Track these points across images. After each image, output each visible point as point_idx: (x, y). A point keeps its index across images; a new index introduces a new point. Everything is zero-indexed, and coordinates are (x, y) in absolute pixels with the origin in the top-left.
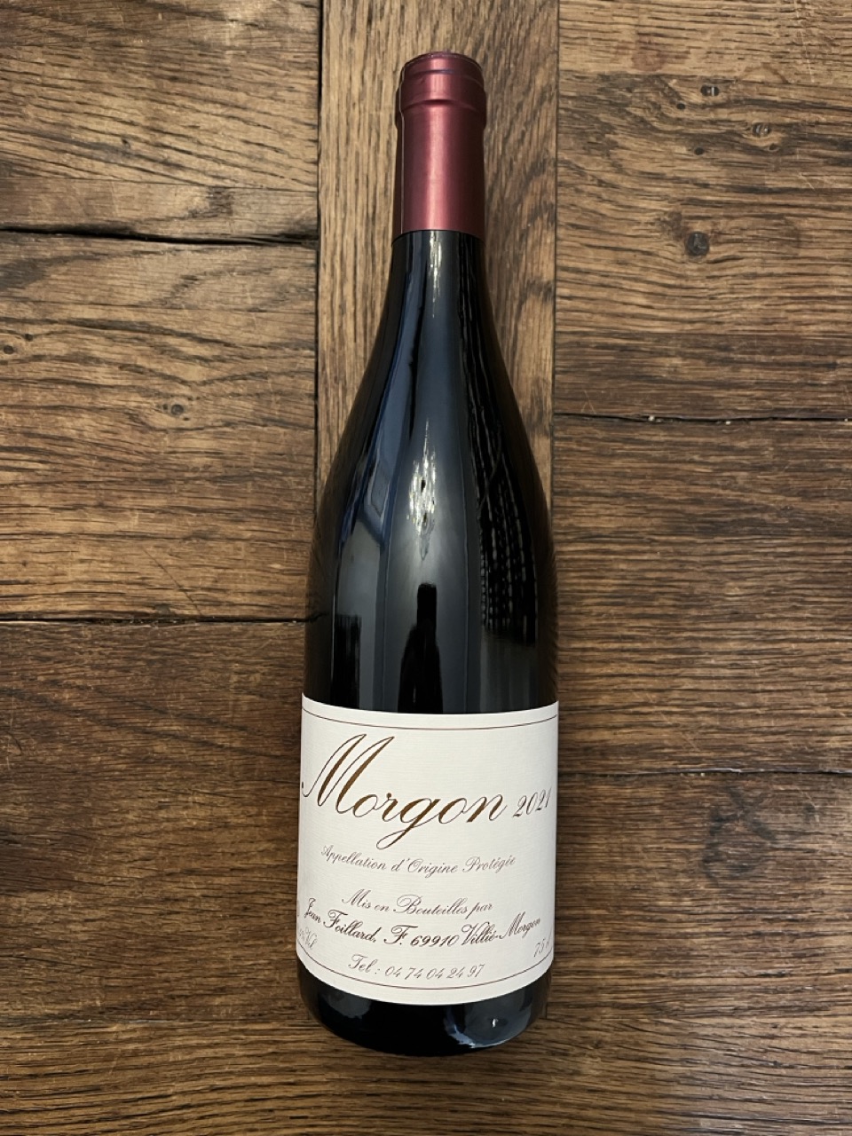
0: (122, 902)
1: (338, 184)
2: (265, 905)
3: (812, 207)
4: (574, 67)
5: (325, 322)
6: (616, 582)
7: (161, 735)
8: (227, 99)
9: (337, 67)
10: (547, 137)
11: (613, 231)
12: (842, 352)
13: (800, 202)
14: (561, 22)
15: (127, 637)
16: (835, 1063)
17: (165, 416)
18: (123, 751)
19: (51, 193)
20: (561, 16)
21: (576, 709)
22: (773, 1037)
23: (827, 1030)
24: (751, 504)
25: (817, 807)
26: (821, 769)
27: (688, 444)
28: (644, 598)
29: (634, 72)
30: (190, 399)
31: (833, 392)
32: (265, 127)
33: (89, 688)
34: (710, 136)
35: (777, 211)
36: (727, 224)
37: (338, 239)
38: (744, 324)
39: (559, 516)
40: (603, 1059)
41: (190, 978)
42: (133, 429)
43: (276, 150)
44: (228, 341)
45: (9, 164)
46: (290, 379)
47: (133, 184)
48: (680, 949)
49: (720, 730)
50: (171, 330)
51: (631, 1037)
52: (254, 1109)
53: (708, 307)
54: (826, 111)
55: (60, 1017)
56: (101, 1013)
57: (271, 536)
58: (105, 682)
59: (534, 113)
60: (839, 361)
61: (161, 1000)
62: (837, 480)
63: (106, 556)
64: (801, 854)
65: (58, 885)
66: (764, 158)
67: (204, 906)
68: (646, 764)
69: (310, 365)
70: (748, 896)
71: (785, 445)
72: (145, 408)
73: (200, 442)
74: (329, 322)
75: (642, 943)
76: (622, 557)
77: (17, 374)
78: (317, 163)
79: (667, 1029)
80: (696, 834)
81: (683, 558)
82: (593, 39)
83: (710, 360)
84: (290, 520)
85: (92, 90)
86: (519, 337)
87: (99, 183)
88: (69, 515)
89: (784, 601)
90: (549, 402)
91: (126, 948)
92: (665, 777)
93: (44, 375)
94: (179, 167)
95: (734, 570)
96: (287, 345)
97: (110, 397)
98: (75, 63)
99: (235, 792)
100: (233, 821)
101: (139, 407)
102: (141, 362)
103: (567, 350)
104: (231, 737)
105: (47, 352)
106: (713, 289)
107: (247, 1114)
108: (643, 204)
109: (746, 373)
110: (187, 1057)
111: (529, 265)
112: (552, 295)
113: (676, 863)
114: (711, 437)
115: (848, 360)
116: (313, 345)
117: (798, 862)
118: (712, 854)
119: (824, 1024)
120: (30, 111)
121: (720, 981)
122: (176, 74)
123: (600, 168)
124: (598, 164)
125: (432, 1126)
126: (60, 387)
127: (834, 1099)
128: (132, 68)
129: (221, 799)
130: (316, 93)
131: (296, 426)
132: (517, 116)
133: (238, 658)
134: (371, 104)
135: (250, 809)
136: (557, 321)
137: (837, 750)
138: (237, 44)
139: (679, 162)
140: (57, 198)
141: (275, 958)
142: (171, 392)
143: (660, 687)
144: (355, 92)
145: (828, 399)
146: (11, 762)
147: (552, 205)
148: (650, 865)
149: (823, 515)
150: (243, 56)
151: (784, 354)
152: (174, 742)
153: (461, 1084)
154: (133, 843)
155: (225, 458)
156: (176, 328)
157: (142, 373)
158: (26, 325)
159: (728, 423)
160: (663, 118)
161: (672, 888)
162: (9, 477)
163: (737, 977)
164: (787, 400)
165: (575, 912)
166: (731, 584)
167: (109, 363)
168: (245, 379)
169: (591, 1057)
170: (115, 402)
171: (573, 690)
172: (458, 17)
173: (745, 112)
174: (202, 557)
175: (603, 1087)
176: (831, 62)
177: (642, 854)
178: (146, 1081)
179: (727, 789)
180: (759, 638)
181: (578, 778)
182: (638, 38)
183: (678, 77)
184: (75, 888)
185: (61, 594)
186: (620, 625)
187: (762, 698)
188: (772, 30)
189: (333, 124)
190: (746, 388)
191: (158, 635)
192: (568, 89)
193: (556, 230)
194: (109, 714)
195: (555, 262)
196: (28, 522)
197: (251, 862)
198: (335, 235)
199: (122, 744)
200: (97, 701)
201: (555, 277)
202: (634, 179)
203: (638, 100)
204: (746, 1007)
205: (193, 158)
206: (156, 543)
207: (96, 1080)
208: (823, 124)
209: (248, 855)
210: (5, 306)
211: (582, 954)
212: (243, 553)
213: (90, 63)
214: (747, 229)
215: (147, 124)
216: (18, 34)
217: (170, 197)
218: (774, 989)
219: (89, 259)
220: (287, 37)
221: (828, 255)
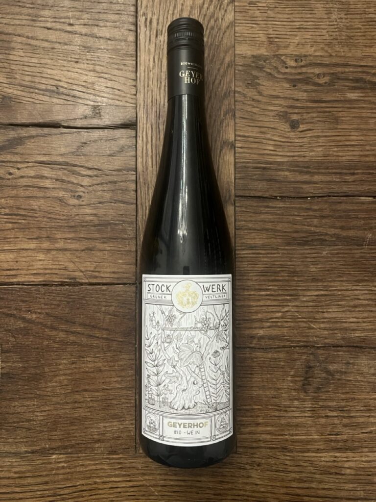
0: (58, 403)
1: (144, 103)
2: (117, 404)
3: (343, 107)
4: (241, 53)
5: (139, 160)
7: (72, 333)
8: (98, 69)
9: (143, 54)
10: (230, 82)
11: (260, 119)
12: (357, 168)
13: (337, 106)
14: (237, 35)
15: (59, 292)
16: (362, 473)
17: (75, 200)
18: (58, 339)
19: (27, 110)
20: (236, 31)
21: (247, 320)
22: (335, 461)
23: (358, 459)
24: (320, 232)
25: (351, 361)
26: (352, 345)
27: (292, 208)
28: (275, 273)
29: (266, 54)
30: (84, 193)
31: (353, 185)
32: (115, 81)
33: (43, 313)
34: (299, 79)
35: (328, 110)
36: (307, 116)
37: (145, 126)
38: (315, 157)
39: (238, 239)
40: (262, 471)
41: (86, 435)
42: (61, 206)
43: (119, 90)
44: (100, 169)
45: (11, 98)
46: (126, 184)
47: (61, 105)
48: (293, 423)
49: (308, 328)
50: (76, 165)
51: (273, 461)
52: (112, 492)
53: (300, 150)
54: (349, 67)
55: (33, 452)
56: (48, 450)
57: (118, 249)
58: (50, 311)
59: (225, 73)
60: (356, 171)
61: (73, 445)
62: (356, 222)
63: (50, 258)
64: (344, 382)
65: (30, 396)
66: (322, 88)
67: (91, 404)
68: (277, 343)
69: (134, 178)
70: (323, 400)
71: (334, 208)
72: (66, 197)
73: (88, 211)
74: (141, 160)
76: (265, 256)
77: (14, 184)
78: (136, 95)
79: (288, 458)
80: (299, 373)
81: (291, 256)
82: (249, 41)
83: (301, 172)
84: (126, 242)
85: (45, 68)
86: (220, 165)
87: (47, 105)
88: (35, 241)
89: (335, 273)
90: (233, 191)
91: (59, 423)
92: (286, 349)
93: (25, 184)
94: (80, 98)
95: (313, 260)
96: (124, 170)
97: (51, 192)
98: (38, 56)
99: (103, 356)
100: (103, 368)
101: (64, 196)
102: (64, 178)
103: (240, 169)
104: (102, 333)
105: (26, 175)
106: (301, 143)
107: (110, 494)
108: (272, 108)
110: (85, 469)
111: (224, 134)
112: (234, 147)
113: (290, 386)
114: (302, 204)
115: (359, 171)
116: (135, 170)
117: (344, 385)
118: (306, 382)
119: (357, 456)
120: (18, 76)
121: (311, 437)
122: (80, 61)
123: (253, 94)
124: (252, 93)
125: (188, 500)
126: (31, 189)
127: (362, 489)
128: (59, 58)
129: (98, 359)
130: (135, 66)
131: (128, 203)
132: (218, 74)
133: (104, 300)
134: (158, 70)
135: (110, 363)
136: (236, 157)
137: (360, 337)
138: (102, 47)
139: (286, 90)
140: (30, 112)
141: (122, 427)
142: (77, 190)
145: (351, 188)
146: (11, 344)
147: (233, 109)
148: (280, 387)
149: (351, 236)
151: (332, 169)
152: (79, 335)
153: (200, 481)
154: (61, 378)
155: (99, 217)
156: (78, 164)
157: (64, 182)
158: (18, 164)
159: (309, 198)
160: (279, 72)
161: (290, 397)
162: (10, 225)
163: (319, 435)
164: (335, 188)
165: (247, 407)
166: (312, 266)
167: (51, 178)
168: (107, 184)
169: (256, 470)
170: (53, 194)
171: (246, 312)
173: (314, 68)
174: (90, 258)
175: (261, 483)
176: (351, 46)
177: (276, 382)
178: (67, 479)
179: (312, 354)
180: (324, 289)
181: (248, 349)
182: (268, 39)
183: (285, 55)
184: (38, 397)
185: (32, 274)
186: (265, 284)
187: (326, 315)
188: (325, 33)
189: (142, 79)
190: (317, 184)
191: (72, 291)
192: (239, 61)
193: (235, 120)
194: (51, 324)
195: (235, 133)
196: (18, 245)
197: (111, 386)
198: (143, 124)
199: (57, 337)
200: (46, 318)
201: (235, 139)
202: (267, 98)
203: (268, 66)
204: (322, 448)
205: (85, 94)
206: (70, 252)
207: (46, 479)
208: (347, 72)
209: (109, 383)
210: (9, 156)
211: (251, 425)
212: (107, 256)
213: (42, 56)
214: (315, 118)
215: (66, 81)
216: (13, 45)
217: (76, 110)
218: (334, 441)
219: (43, 136)
220: (123, 43)
221: (350, 128)
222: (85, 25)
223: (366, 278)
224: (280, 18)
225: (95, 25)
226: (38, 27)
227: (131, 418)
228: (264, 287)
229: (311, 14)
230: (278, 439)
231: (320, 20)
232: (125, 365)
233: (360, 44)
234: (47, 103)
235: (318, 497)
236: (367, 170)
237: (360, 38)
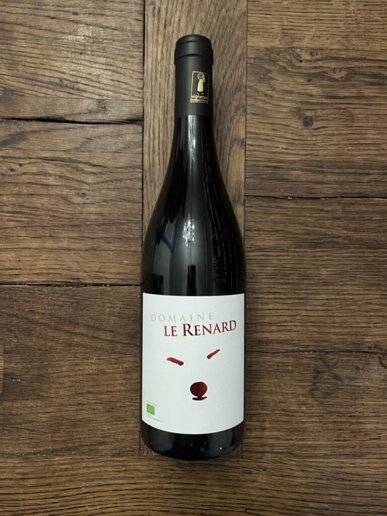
0: (61, 405)
1: (152, 97)
2: (121, 407)
3: (359, 104)
4: (253, 45)
5: (146, 157)
6: (273, 268)
7: (77, 334)
8: (104, 61)
9: (151, 47)
10: (242, 75)
11: (272, 116)
12: (372, 168)
13: (353, 102)
14: (249, 25)
15: (62, 292)
16: (370, 479)
17: (78, 198)
18: (61, 341)
19: (30, 103)
20: (248, 22)
21: (255, 324)
22: (342, 467)
23: (366, 465)
24: (332, 235)
25: (361, 367)
26: (363, 350)
27: (304, 209)
28: (285, 275)
29: (280, 46)
30: (89, 190)
31: (368, 185)
33: (46, 314)
34: (314, 74)
35: (343, 106)
36: (321, 112)
37: (152, 121)
38: (330, 156)
39: (247, 240)
40: (267, 475)
41: (89, 437)
42: (65, 204)
43: (125, 83)
44: (105, 166)
45: (13, 90)
46: (131, 181)
47: (65, 99)
48: (300, 428)
49: (318, 333)
50: (81, 161)
51: (279, 466)
52: (117, 494)
53: (313, 149)
54: (366, 61)
55: (35, 454)
56: (52, 452)
57: (124, 249)
58: (53, 311)
59: (236, 67)
60: (371, 172)
61: (77, 447)
62: (369, 224)
63: (53, 257)
65: (33, 397)
66: (337, 83)
67: (95, 407)
68: (285, 347)
69: (140, 175)
70: (331, 406)
71: (346, 209)
72: (70, 195)
73: (92, 209)
74: (148, 157)
75: (284, 426)
76: (275, 258)
77: (16, 180)
78: (143, 88)
79: (295, 463)
80: (307, 378)
81: (302, 258)
82: (263, 32)
83: (314, 172)
84: (131, 242)
85: (47, 58)
86: (230, 162)
87: (50, 99)
88: (38, 240)
89: (347, 277)
90: (243, 191)
91: (62, 424)
92: (295, 354)
93: (27, 181)
94: (85, 91)
95: (324, 263)
96: (130, 167)
97: (55, 190)
98: (39, 46)
99: (108, 359)
100: (107, 371)
101: (67, 194)
102: (68, 175)
103: (251, 168)
104: (107, 335)
105: (28, 171)
106: (315, 141)
107: (113, 496)
108: (285, 104)
109: (330, 178)
110: (88, 471)
111: (234, 131)
112: (244, 144)
113: (299, 391)
114: (314, 205)
115: (373, 171)
116: (141, 167)
117: (353, 391)
118: (314, 387)
119: (364, 462)
120: (20, 68)
121: (318, 442)
122: (83, 52)
123: (265, 89)
124: (264, 87)
125: (193, 503)
126: (34, 186)
127: (369, 495)
128: (63, 49)
129: (102, 361)
130: (142, 59)
131: (134, 202)
132: (229, 67)
133: (109, 301)
134: (166, 63)
135: (115, 366)
136: (247, 156)
137: (371, 342)
138: (109, 37)
139: (300, 85)
140: (33, 105)
141: (125, 429)
142: (81, 188)
143: (291, 314)
144: (159, 57)
145: (366, 189)
146: (14, 345)
147: (244, 105)
148: (288, 392)
149: (364, 239)
150: (111, 43)
151: (346, 169)
152: (82, 337)
153: (205, 485)
154: (65, 380)
155: (104, 216)
156: (83, 160)
157: (68, 179)
158: (20, 160)
159: (323, 199)
160: (293, 66)
161: (297, 402)
162: (13, 223)
163: (326, 441)
164: (348, 189)
165: (254, 412)
166: (323, 269)
167: (55, 175)
168: (112, 182)
169: (262, 474)
170: (57, 192)
171: (254, 316)
172: (204, 23)
173: (330, 62)
174: (94, 258)
175: (267, 487)
176: (369, 39)
177: (284, 387)
178: (71, 481)
179: (321, 359)
180: (335, 293)
181: (255, 354)
182: (282, 31)
183: (300, 48)
184: (41, 399)
185: (35, 274)
186: (274, 287)
187: (337, 320)
188: (342, 26)
189: (149, 72)
190: (330, 184)
191: (76, 291)
192: (251, 55)
193: (246, 116)
194: (55, 325)
195: (246, 130)
196: (21, 243)
197: (116, 388)
198: (150, 119)
199: (60, 338)
200: (50, 319)
201: (246, 136)
202: (281, 93)
203: (282, 59)
204: (329, 454)
205: (90, 87)
206: (75, 252)
207: (50, 481)
208: (364, 67)
209: (114, 385)
210: (11, 151)
211: (257, 430)
212: (111, 256)
213: (46, 47)
214: (331, 114)
215: (71, 73)
216: (15, 35)
217: (80, 104)
218: (342, 447)
219: (46, 131)
220: (130, 34)
221: (366, 125)
222: (90, 14)
223: (379, 282)
224: (295, 9)
225: (101, 14)
226: (41, 16)
227: (135, 421)
228: (274, 290)
229: (328, 4)
230: (284, 444)
231: (337, 11)
232: (130, 367)
233: (378, 37)
234: (50, 96)
235: (324, 503)
236: (383, 170)
237: (379, 31)
